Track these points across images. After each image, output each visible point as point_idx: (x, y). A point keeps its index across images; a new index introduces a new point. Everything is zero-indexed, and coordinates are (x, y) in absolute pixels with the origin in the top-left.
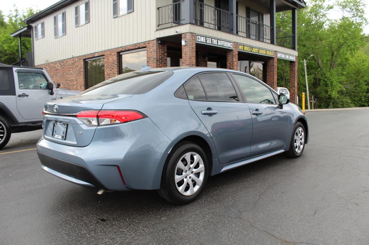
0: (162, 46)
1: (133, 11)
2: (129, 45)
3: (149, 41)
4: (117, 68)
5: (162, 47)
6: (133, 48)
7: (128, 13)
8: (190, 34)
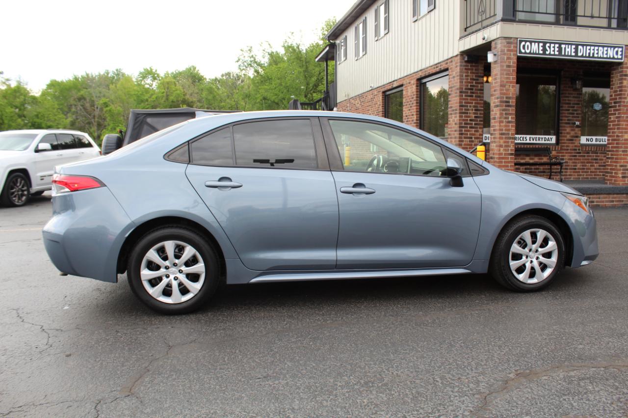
0: (474, 64)
1: (433, 8)
2: (430, 67)
3: (452, 58)
4: (416, 106)
5: (474, 66)
6: (434, 71)
7: (429, 12)
8: (504, 41)
